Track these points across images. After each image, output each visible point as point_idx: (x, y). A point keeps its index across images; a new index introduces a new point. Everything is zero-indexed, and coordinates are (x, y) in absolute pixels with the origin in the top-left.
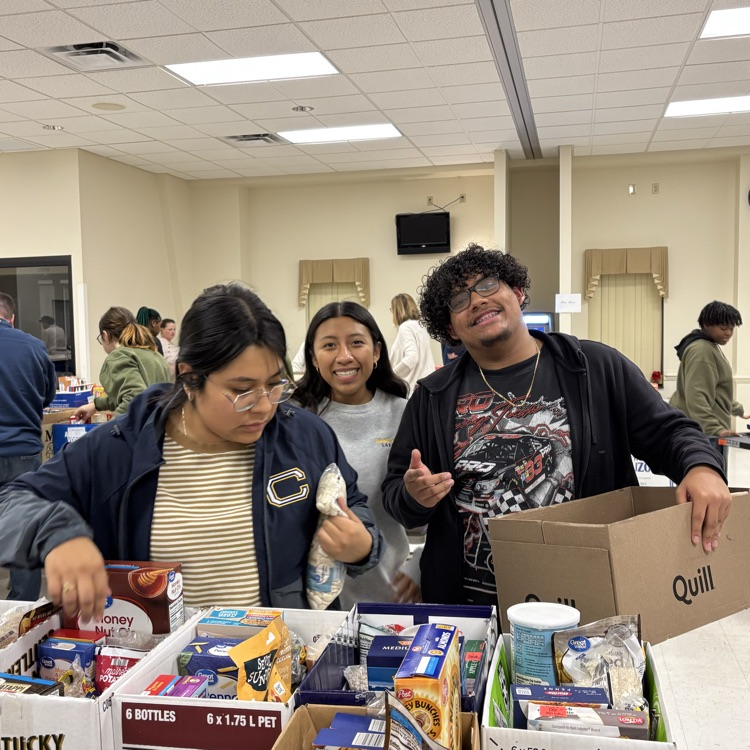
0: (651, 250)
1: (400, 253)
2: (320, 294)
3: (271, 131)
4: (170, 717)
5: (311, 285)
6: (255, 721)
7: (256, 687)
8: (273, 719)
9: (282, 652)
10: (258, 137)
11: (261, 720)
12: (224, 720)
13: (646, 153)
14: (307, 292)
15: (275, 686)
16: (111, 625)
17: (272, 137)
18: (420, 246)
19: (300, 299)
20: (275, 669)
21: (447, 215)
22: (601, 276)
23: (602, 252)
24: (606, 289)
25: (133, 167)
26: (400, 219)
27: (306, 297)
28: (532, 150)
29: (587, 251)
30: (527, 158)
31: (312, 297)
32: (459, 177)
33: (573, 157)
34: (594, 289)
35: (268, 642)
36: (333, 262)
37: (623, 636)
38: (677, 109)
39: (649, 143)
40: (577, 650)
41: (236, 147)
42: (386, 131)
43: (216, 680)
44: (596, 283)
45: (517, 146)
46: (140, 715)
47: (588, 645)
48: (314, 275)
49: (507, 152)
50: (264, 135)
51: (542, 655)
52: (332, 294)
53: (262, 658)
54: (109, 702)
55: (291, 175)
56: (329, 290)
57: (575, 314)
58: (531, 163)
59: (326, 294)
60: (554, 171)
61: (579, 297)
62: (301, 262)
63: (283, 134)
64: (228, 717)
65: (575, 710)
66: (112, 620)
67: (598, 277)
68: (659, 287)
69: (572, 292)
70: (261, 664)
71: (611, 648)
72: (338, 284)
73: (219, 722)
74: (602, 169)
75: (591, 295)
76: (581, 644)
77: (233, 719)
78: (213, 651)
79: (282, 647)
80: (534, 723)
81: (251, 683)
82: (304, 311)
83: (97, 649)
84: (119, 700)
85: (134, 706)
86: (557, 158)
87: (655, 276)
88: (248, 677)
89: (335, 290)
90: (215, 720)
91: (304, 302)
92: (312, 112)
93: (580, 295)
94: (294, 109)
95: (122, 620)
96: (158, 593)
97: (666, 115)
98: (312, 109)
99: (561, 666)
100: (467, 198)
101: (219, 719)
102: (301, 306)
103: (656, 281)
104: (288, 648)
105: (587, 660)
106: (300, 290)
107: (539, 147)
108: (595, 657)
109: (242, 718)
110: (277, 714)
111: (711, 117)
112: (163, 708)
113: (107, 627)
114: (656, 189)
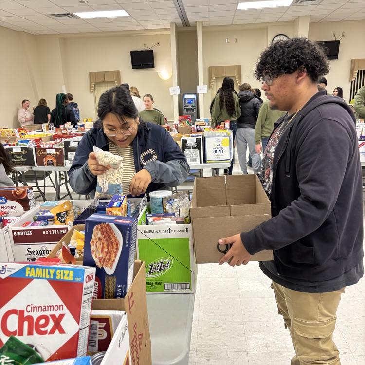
0: (235, 66)
1: (133, 68)
2: (100, 86)
3: (71, 13)
4: (30, 233)
5: (95, 83)
6: (60, 232)
7: (61, 222)
8: (66, 230)
9: (70, 212)
10: (65, 15)
11: (61, 231)
12: (49, 232)
13: (232, 25)
14: (94, 86)
15: (68, 222)
16: (7, 210)
17: (71, 15)
18: (142, 65)
19: (91, 89)
20: (68, 217)
21: (152, 51)
22: (216, 78)
23: (216, 67)
24: (217, 83)
25: (7, 28)
26: (132, 53)
27: (93, 88)
28: (186, 24)
29: (210, 67)
30: (184, 26)
31: (96, 88)
32: (156, 35)
33: (203, 26)
34: (213, 83)
35: (64, 208)
36: (104, 72)
37: (184, 197)
38: (242, 6)
39: (233, 20)
40: (170, 203)
41: (55, 19)
42: (122, 13)
43: (48, 223)
44: (214, 81)
45: (179, 21)
46: (19, 234)
47: (173, 201)
48: (96, 79)
49: (175, 23)
50: (68, 14)
51: (159, 206)
52: (105, 86)
53: (63, 212)
54: (7, 230)
55: (82, 33)
56: (104, 85)
57: (205, 94)
58: (186, 29)
59: (102, 86)
60: (195, 32)
61: (206, 87)
62: (90, 72)
63: (77, 14)
64: (50, 231)
65: (164, 218)
66: (8, 208)
67: (214, 78)
68: (238, 82)
69: (204, 85)
70: (62, 214)
71: (181, 202)
72: (107, 82)
73: (47, 233)
74: (216, 32)
75: (212, 86)
76: (171, 202)
77: (52, 232)
78: (46, 214)
79: (70, 210)
80: (150, 223)
81: (59, 221)
82: (93, 94)
83: (3, 218)
84: (11, 229)
85: (16, 231)
86: (196, 27)
87: (236, 77)
88: (58, 219)
89: (106, 85)
90: (46, 233)
91: (93, 90)
92: (88, 4)
93: (207, 86)
94: (79, 2)
95: (12, 208)
96: (24, 197)
97: (238, 8)
98: (88, 2)
99: (165, 209)
100: (160, 44)
101: (47, 232)
102: (91, 92)
103: (237, 80)
104: (72, 211)
105: (173, 206)
106: (90, 85)
107: (188, 22)
108: (175, 205)
109: (55, 231)
110: (67, 229)
111: (256, 10)
112: (27, 230)
113: (6, 210)
114: (236, 40)
